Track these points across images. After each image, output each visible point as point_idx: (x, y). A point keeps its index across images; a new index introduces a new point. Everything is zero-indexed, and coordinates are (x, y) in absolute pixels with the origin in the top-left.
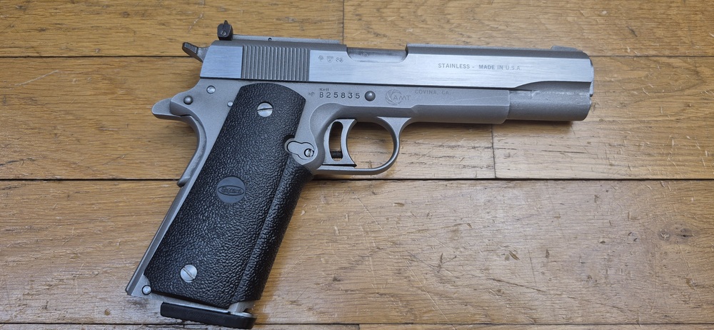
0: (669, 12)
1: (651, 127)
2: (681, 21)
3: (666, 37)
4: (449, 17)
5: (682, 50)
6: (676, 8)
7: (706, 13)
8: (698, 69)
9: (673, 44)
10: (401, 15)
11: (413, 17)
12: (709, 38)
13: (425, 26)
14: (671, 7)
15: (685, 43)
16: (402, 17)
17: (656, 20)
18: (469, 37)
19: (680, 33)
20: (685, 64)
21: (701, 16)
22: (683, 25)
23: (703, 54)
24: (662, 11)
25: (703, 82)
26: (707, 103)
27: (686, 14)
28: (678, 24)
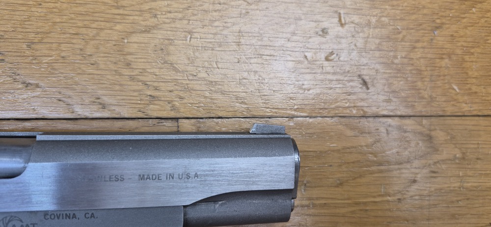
0: (412, 55)
1: (367, 210)
2: (423, 68)
3: (403, 90)
4: (129, 57)
5: (420, 108)
6: (422, 50)
7: (454, 58)
8: (433, 133)
9: (409, 100)
10: (63, 54)
11: (79, 57)
12: (451, 91)
13: (96, 72)
14: (415, 48)
15: (423, 98)
16: (63, 57)
17: (395, 66)
18: (156, 89)
19: (419, 84)
20: (419, 127)
21: (447, 60)
22: (425, 73)
23: (441, 113)
24: (404, 54)
25: (436, 150)
26: (435, 177)
27: (431, 59)
28: (420, 72)
